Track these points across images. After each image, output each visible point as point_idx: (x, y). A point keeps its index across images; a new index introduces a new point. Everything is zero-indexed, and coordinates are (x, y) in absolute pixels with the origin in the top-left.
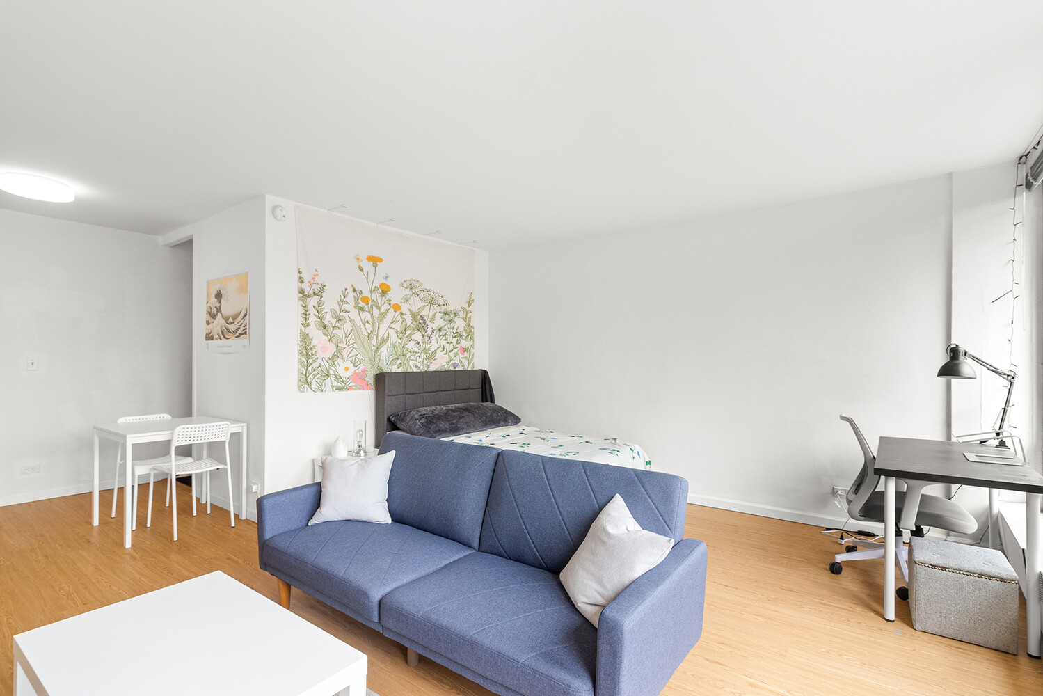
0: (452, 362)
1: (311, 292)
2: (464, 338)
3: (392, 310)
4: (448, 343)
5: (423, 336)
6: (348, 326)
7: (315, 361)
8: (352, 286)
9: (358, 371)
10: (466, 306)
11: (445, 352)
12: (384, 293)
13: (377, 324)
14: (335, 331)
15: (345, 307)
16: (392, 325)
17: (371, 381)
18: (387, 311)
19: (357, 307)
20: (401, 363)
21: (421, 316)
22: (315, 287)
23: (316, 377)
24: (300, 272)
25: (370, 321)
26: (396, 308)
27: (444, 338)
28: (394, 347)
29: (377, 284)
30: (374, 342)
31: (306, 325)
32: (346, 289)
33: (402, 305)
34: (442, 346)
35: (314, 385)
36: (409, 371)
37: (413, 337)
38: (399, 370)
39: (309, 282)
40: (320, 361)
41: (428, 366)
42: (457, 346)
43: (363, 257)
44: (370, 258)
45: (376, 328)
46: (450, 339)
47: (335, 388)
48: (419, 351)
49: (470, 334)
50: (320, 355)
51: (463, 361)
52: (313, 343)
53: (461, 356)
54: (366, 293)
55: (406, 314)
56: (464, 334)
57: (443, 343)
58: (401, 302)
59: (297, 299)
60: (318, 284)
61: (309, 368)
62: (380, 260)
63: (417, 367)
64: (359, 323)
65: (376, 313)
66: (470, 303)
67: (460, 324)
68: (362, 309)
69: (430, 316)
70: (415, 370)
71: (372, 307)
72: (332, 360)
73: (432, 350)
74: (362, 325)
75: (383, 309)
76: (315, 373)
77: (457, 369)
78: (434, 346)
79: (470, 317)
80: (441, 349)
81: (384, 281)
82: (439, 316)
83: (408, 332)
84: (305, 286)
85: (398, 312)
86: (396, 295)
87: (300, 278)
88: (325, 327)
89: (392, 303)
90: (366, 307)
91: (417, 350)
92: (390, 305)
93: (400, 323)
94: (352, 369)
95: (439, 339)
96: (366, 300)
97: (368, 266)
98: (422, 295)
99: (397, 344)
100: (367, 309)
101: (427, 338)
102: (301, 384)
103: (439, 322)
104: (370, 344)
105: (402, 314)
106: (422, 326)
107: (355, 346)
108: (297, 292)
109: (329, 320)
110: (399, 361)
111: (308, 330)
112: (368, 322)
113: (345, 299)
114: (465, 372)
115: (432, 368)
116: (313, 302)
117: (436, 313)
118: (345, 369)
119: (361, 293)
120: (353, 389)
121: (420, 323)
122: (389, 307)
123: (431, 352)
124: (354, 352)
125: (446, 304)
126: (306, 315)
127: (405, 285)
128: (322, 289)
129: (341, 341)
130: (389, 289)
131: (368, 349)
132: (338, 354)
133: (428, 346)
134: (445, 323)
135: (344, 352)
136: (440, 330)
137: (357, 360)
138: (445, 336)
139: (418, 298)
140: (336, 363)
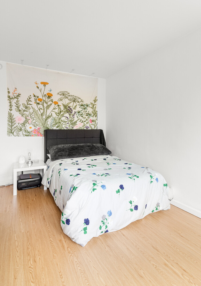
0: (85, 126)
1: (14, 97)
2: (92, 116)
3: (53, 104)
4: (83, 118)
5: (70, 115)
6: (31, 110)
7: (15, 124)
8: (33, 94)
9: (36, 129)
10: (93, 102)
11: (81, 122)
12: (49, 97)
13: (46, 110)
14: (24, 113)
15: (30, 103)
16: (53, 110)
17: (42, 132)
18: (51, 104)
19: (36, 102)
20: (58, 126)
21: (69, 107)
22: (15, 95)
23: (16, 131)
24: (8, 89)
25: (42, 108)
26: (56, 103)
27: (81, 116)
28: (54, 119)
29: (45, 93)
30: (44, 117)
31: (11, 110)
32: (30, 96)
34: (82, 121)
35: (15, 133)
36: (62, 129)
37: (64, 115)
38: (57, 129)
39: (13, 93)
40: (17, 124)
41: (73, 128)
42: (88, 119)
43: (39, 82)
44: (42, 83)
45: (46, 111)
46: (84, 116)
47: (24, 135)
48: (68, 121)
49: (95, 114)
50: (17, 122)
51: (91, 125)
53: (90, 123)
54: (41, 97)
55: (61, 106)
56: (92, 114)
57: (80, 118)
58: (58, 101)
59: (7, 100)
60: (16, 93)
61: (13, 127)
62: (47, 84)
63: (66, 128)
64: (37, 109)
65: (45, 105)
66: (95, 101)
67: (90, 110)
68: (38, 104)
69: (74, 106)
71: (43, 103)
72: (24, 124)
73: (75, 121)
74: (38, 111)
75: (49, 103)
76: (15, 129)
77: (88, 129)
78: (76, 119)
79: (95, 107)
80: (79, 120)
81: (49, 92)
82: (78, 107)
83: (62, 113)
84: (11, 95)
85: (57, 105)
86: (55, 98)
87: (8, 91)
88: (20, 111)
89: (54, 101)
90: (40, 103)
91: (67, 121)
92: (52, 102)
93: (57, 109)
94: (33, 128)
95: (78, 116)
96: (40, 100)
97: (41, 86)
98: (69, 98)
99: (56, 118)
100: (41, 104)
101: (72, 116)
102: (8, 133)
103: (78, 109)
104: (42, 118)
105: (58, 105)
107: (35, 118)
108: (7, 97)
109: (22, 108)
110: (57, 125)
111: (12, 112)
112: (41, 109)
113: (30, 100)
114: (92, 131)
115: (75, 128)
116: (14, 101)
117: (77, 105)
118: (29, 127)
119: (38, 97)
120: (34, 136)
121: (68, 109)
122: (52, 103)
123: (74, 122)
124: (34, 121)
125: (82, 101)
126: (11, 106)
127: (60, 94)
128: (19, 95)
129: (28, 116)
130: (52, 95)
131: (41, 120)
132: (26, 121)
133: (73, 119)
134: (81, 109)
135: (29, 121)
136: (79, 112)
137: (35, 124)
138: (82, 115)
139: (67, 99)
140: (25, 125)
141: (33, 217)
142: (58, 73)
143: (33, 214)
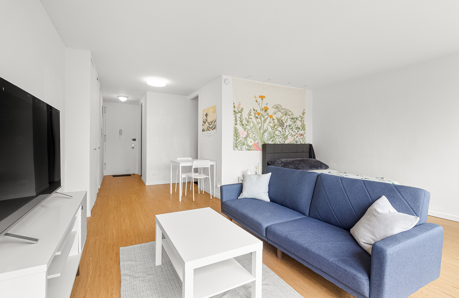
0: (295, 140)
1: (238, 111)
2: (301, 129)
3: (269, 118)
4: (293, 132)
5: (282, 129)
6: (252, 125)
7: (239, 138)
8: (253, 108)
9: (255, 143)
10: (302, 115)
11: (292, 136)
12: (266, 111)
13: (263, 124)
14: (247, 127)
15: (250, 117)
16: (269, 124)
17: (261, 147)
18: (267, 118)
19: (255, 116)
20: (273, 140)
21: (281, 120)
22: (239, 109)
23: (240, 145)
24: (234, 104)
25: (260, 122)
26: (271, 117)
27: (291, 130)
28: (270, 133)
29: (263, 107)
30: (262, 131)
31: (236, 124)
32: (251, 110)
33: (273, 116)
35: (239, 148)
36: (276, 143)
37: (278, 129)
38: (272, 143)
39: (237, 107)
40: (241, 138)
41: (285, 142)
42: (298, 133)
43: (258, 96)
44: (260, 97)
45: (263, 126)
46: (294, 130)
47: (246, 149)
48: (281, 135)
49: (304, 128)
50: (241, 136)
51: (300, 140)
52: (239, 131)
53: (299, 137)
54: (259, 111)
55: (275, 119)
56: (301, 128)
57: (291, 132)
58: (273, 114)
59: (233, 114)
61: (237, 141)
62: (264, 97)
63: (279, 142)
64: (256, 123)
65: (263, 119)
66: (303, 114)
67: (299, 123)
68: (257, 118)
69: (285, 120)
70: (279, 143)
71: (261, 116)
72: (246, 138)
73: (286, 135)
74: (257, 124)
75: (266, 117)
76: (239, 143)
77: (297, 143)
78: (287, 133)
79: (304, 120)
80: (290, 134)
81: (266, 106)
82: (289, 120)
83: (276, 127)
84: (236, 109)
85: (272, 119)
86: (271, 111)
87: (234, 106)
88: (243, 125)
89: (269, 115)
90: (259, 117)
91: (279, 135)
92: (268, 115)
93: (272, 123)
94: (253, 142)
95: (289, 130)
96: (259, 114)
97: (259, 100)
98: (282, 111)
101: (284, 130)
102: (234, 147)
103: (289, 122)
104: (260, 132)
105: (273, 119)
107: (254, 133)
108: (233, 111)
109: (244, 122)
110: (272, 139)
111: (237, 126)
112: (259, 123)
113: (250, 114)
114: (301, 145)
115: (286, 143)
116: (238, 115)
117: (288, 118)
118: (250, 142)
119: (257, 111)
120: (254, 150)
121: (281, 123)
124: (254, 135)
125: (292, 114)
126: (236, 120)
127: (274, 107)
128: (242, 110)
129: (249, 130)
130: (268, 109)
131: (259, 134)
132: (248, 136)
133: (285, 133)
134: (292, 123)
135: (250, 135)
136: (290, 126)
137: (255, 138)
138: (292, 128)
139: (280, 112)
140: (247, 139)
142: (273, 86)
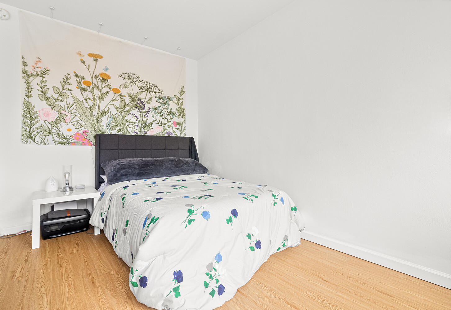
0: (166, 131)
1: (35, 74)
2: (177, 116)
3: (111, 93)
4: (163, 118)
5: (141, 112)
6: (71, 100)
7: (37, 122)
8: (75, 72)
9: (80, 132)
10: (179, 95)
11: (160, 124)
12: (104, 80)
13: (98, 101)
14: (57, 103)
15: (67, 86)
16: (112, 103)
17: (92, 139)
18: (108, 92)
19: (79, 87)
20: (120, 129)
21: (138, 99)
22: (37, 70)
23: (39, 134)
24: (23, 58)
25: (92, 98)
26: (116, 91)
27: (159, 115)
28: (114, 118)
29: (97, 72)
30: (95, 113)
31: (29, 96)
32: (69, 74)
33: (121, 90)
34: (160, 122)
35: (37, 139)
36: (128, 134)
37: (131, 112)
38: (119, 133)
39: (33, 66)
40: (42, 122)
41: (146, 133)
42: (170, 120)
43: (85, 53)
44: (90, 55)
45: (98, 104)
46: (165, 116)
47: (57, 143)
48: (137, 122)
49: (182, 113)
51: (176, 131)
52: (35, 110)
53: (174, 127)
54: (88, 78)
55: (125, 96)
56: (177, 113)
57: (158, 118)
58: (120, 88)
59: (21, 78)
60: (40, 68)
61: (33, 127)
62: (101, 57)
63: (134, 132)
64: (81, 98)
65: (97, 93)
66: (182, 93)
67: (173, 106)
68: (84, 89)
69: (147, 99)
70: (133, 134)
71: (93, 89)
72: (56, 123)
73: (149, 122)
74: (84, 101)
75: (104, 91)
76: (38, 131)
77: (171, 136)
78: (150, 119)
79: (182, 103)
80: (156, 122)
81: (105, 72)
82: (154, 100)
83: (127, 109)
84: (29, 69)
85: (118, 94)
86: (115, 82)
87: (23, 62)
88: (48, 99)
89: (112, 87)
90: (88, 89)
91: (135, 121)
92: (110, 88)
93: (119, 102)
94: (74, 130)
95: (155, 115)
96: (88, 83)
97: (90, 61)
98: (139, 84)
99: (117, 116)
100: (89, 90)
101: (144, 114)
102: (24, 138)
103: (154, 103)
104: (91, 114)
105: (121, 95)
106: (140, 105)
107: (77, 114)
108: (21, 72)
109: (51, 93)
110: (118, 128)
111: (30, 100)
112: (89, 99)
113: (68, 81)
114: (177, 138)
115: (149, 133)
116: (35, 81)
117: (152, 97)
118: (65, 129)
119: (83, 78)
120: (75, 144)
121: (137, 103)
122: (108, 90)
123: (147, 124)
124: (76, 119)
125: (160, 91)
126: (29, 89)
127: (123, 76)
128: (46, 71)
129: (64, 110)
130: (109, 78)
131: (90, 117)
132: (61, 118)
133: (145, 119)
134: (160, 105)
135: (67, 118)
136: (156, 109)
137: (79, 124)
138: (160, 113)
139: (136, 86)
140: (59, 125)
141: (70, 282)
142: (120, 42)
143: (70, 276)
